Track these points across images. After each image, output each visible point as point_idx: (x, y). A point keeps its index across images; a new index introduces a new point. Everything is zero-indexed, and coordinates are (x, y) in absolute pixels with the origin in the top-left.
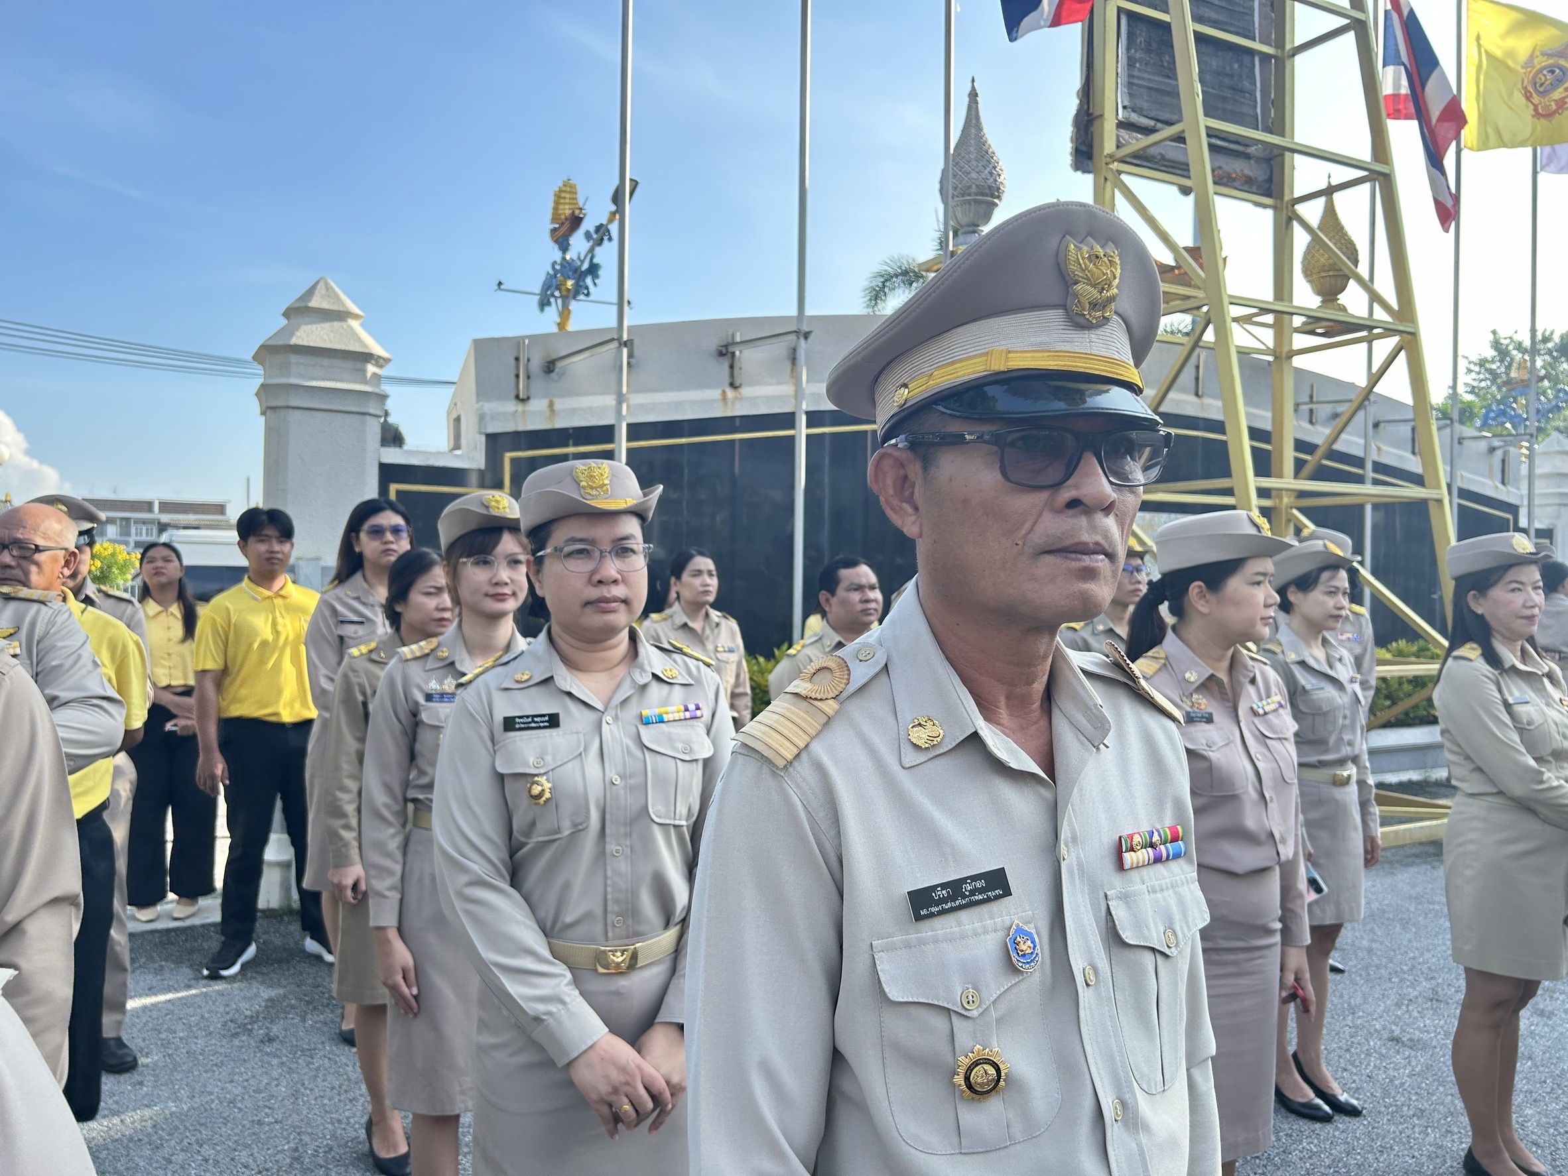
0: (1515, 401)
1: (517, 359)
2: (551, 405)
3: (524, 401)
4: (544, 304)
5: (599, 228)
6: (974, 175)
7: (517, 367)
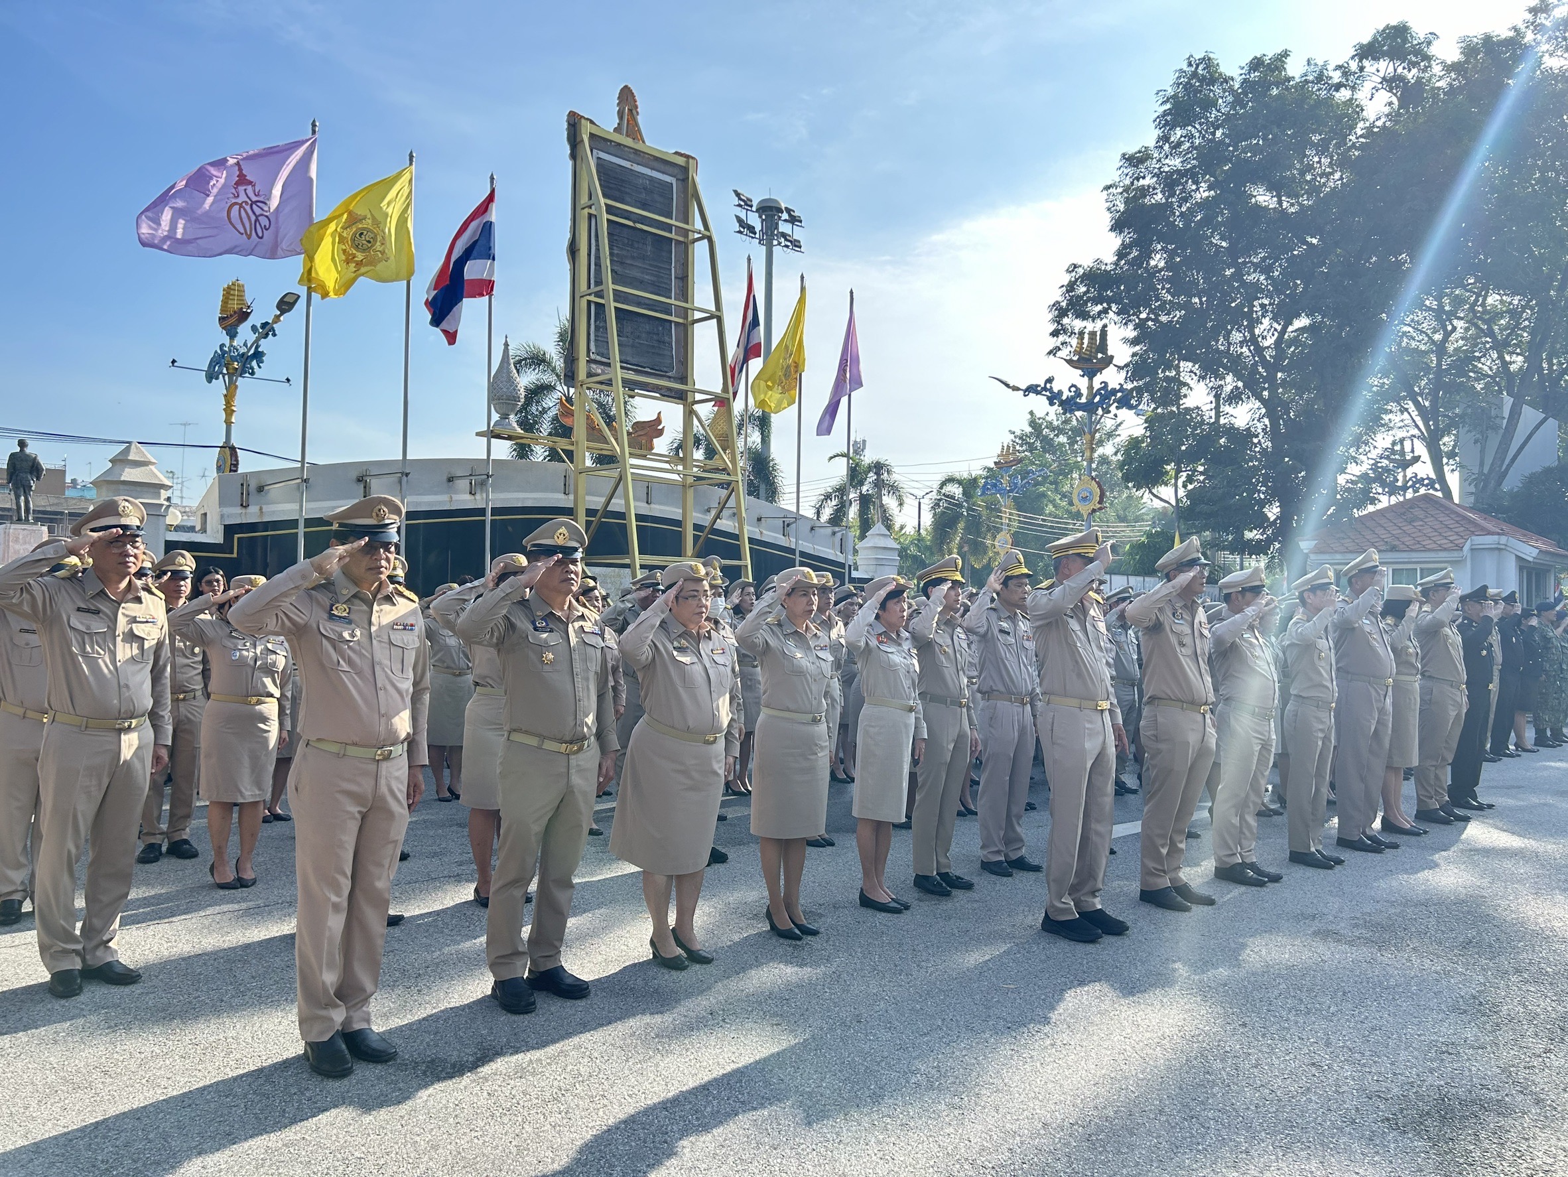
0: (1002, 478)
1: (242, 485)
2: (261, 509)
3: (246, 507)
4: (211, 376)
5: (264, 325)
6: (505, 390)
7: (242, 489)
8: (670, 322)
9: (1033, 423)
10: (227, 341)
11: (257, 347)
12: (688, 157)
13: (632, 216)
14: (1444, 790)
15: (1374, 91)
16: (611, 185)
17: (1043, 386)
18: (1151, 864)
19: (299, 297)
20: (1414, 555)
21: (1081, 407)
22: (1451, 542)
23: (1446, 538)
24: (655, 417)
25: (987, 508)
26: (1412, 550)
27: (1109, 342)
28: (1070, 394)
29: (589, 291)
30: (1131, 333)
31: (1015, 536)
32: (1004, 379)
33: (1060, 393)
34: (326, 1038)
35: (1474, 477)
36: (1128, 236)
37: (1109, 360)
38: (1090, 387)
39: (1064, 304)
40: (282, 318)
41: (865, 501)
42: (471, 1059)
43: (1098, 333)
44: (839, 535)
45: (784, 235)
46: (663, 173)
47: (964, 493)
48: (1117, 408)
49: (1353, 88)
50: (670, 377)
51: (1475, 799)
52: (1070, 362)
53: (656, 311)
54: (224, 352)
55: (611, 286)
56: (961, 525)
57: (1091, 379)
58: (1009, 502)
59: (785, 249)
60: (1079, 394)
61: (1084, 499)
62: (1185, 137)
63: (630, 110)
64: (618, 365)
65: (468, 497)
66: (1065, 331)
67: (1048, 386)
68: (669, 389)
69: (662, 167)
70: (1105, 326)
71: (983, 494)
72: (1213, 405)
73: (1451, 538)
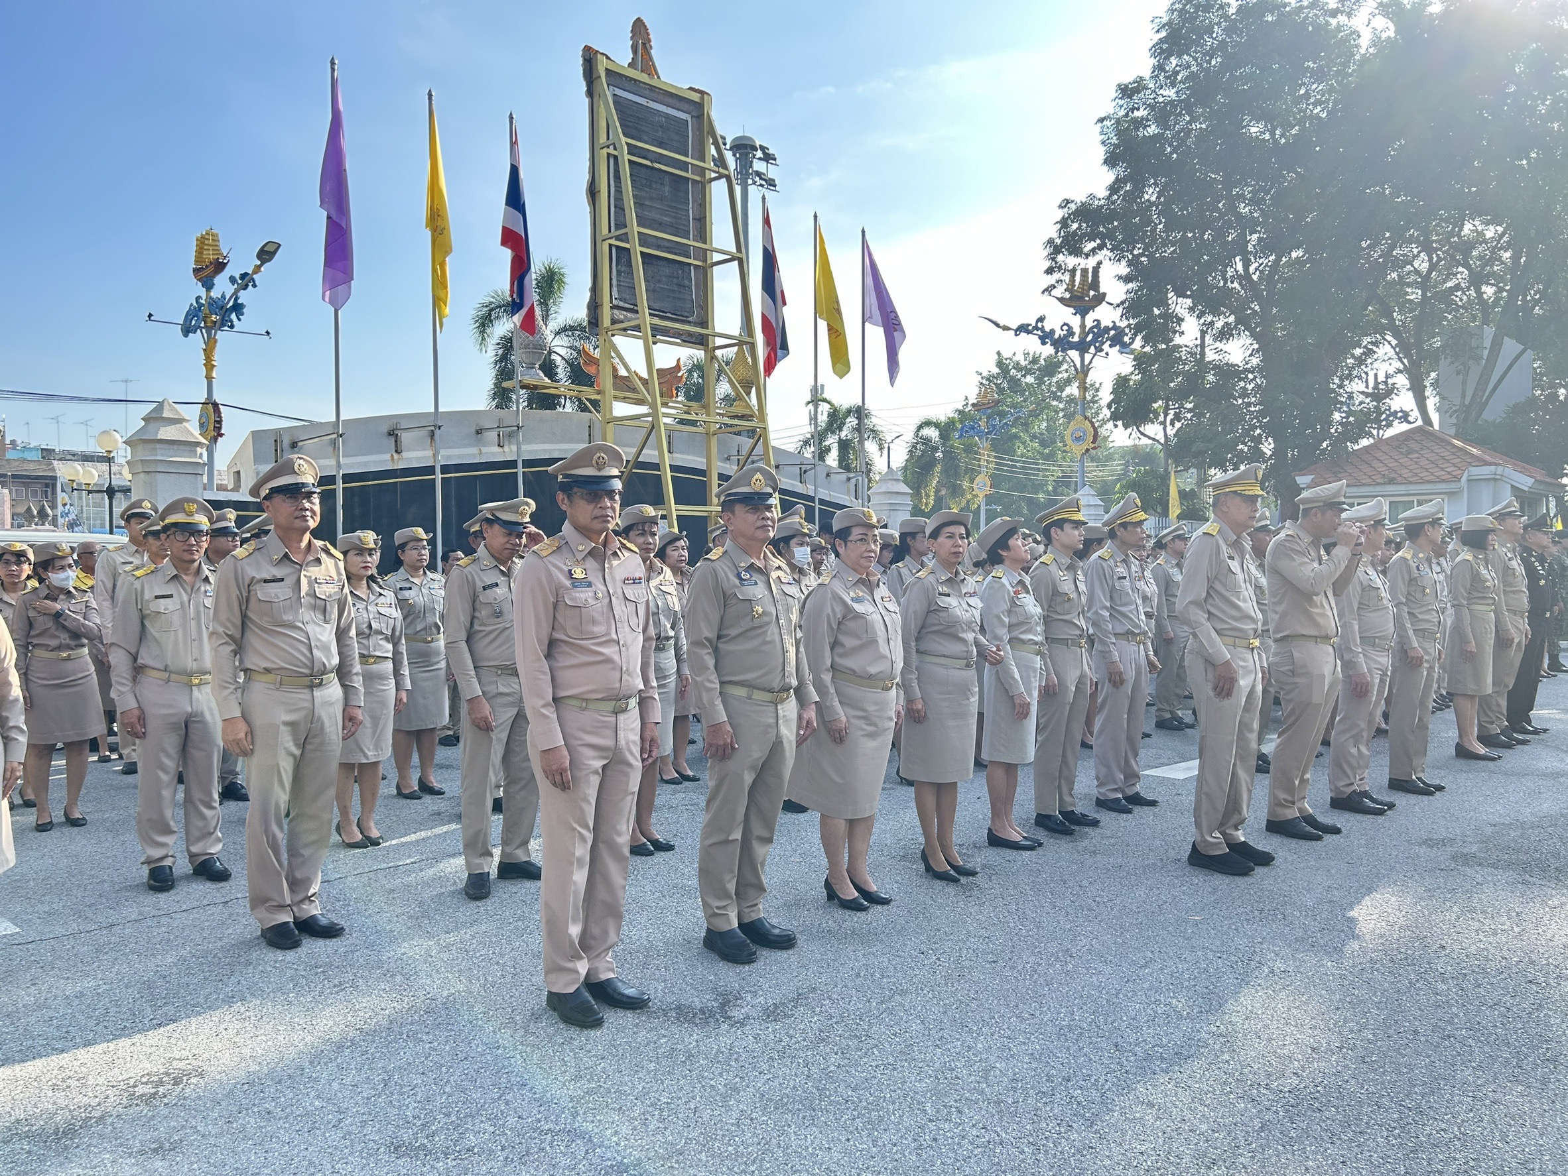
0: (980, 420)
1: (276, 441)
4: (187, 330)
5: (243, 276)
7: (276, 446)
8: (689, 265)
9: (1000, 364)
10: (202, 292)
11: (236, 299)
12: (702, 93)
13: (649, 155)
14: (1503, 715)
15: (1371, 17)
16: (628, 123)
17: (1034, 324)
18: (1282, 796)
19: (280, 245)
20: (1412, 487)
21: (1073, 346)
22: (1449, 473)
23: (1443, 469)
24: (674, 364)
25: (965, 450)
26: (1411, 483)
27: (1101, 279)
28: (1062, 333)
29: (611, 235)
30: (1123, 269)
31: (993, 477)
32: (994, 319)
33: (1053, 331)
34: (571, 990)
35: (1454, 408)
36: (1120, 171)
37: (1100, 298)
38: (1083, 326)
39: (1058, 241)
40: (262, 269)
41: (844, 446)
42: (716, 1005)
43: (1090, 271)
44: (853, 481)
45: (758, 174)
46: (678, 110)
47: (941, 436)
48: (1111, 346)
49: (1349, 15)
50: (690, 322)
51: (1530, 724)
52: (1061, 300)
53: (675, 254)
54: (200, 305)
55: (636, 229)
56: (938, 468)
57: (1083, 317)
58: (987, 445)
59: (760, 188)
60: (1071, 333)
61: (1078, 439)
62: (1180, 66)
63: (644, 44)
64: (647, 310)
65: (497, 449)
66: (1060, 268)
67: (1040, 325)
68: (690, 334)
69: (678, 104)
70: (1100, 263)
71: (961, 436)
72: (1198, 342)
73: (1448, 470)
